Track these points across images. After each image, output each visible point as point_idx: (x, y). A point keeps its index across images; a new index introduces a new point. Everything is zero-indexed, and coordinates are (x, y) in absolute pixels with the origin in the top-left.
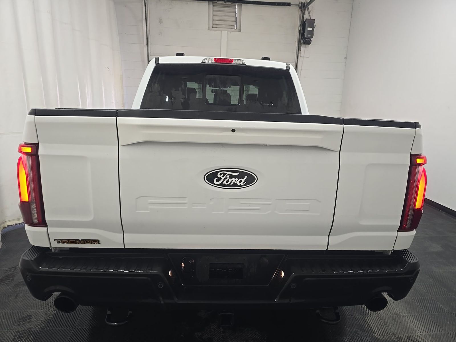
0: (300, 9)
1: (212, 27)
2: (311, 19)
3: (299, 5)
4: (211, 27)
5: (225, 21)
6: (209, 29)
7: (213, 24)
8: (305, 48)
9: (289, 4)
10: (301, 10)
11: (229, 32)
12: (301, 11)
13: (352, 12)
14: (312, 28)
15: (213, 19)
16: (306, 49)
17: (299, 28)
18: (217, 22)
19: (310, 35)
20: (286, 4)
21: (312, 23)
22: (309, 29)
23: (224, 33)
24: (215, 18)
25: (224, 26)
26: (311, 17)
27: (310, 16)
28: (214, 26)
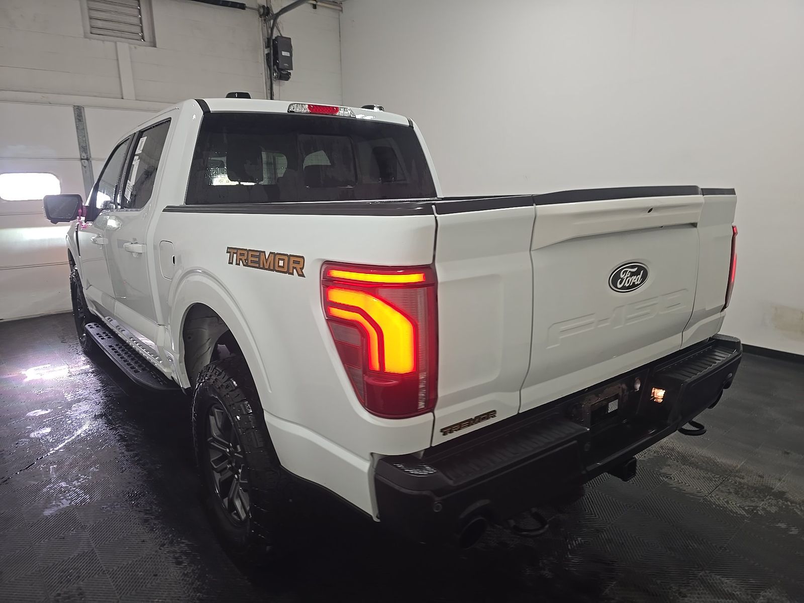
0: (261, 16)
1: (91, 33)
2: (281, 36)
3: (258, 11)
4: (89, 32)
5: (119, 22)
6: (86, 37)
7: (92, 27)
8: (280, 85)
9: (242, 7)
10: (263, 18)
11: (132, 46)
12: (263, 22)
13: (340, 33)
14: (289, 53)
15: (90, 16)
16: (281, 87)
17: (264, 50)
18: (100, 24)
19: (287, 65)
20: (238, 5)
21: (287, 44)
22: (284, 53)
23: (124, 47)
24: (95, 14)
25: (119, 34)
26: (281, 32)
27: (279, 31)
28: (94, 31)
